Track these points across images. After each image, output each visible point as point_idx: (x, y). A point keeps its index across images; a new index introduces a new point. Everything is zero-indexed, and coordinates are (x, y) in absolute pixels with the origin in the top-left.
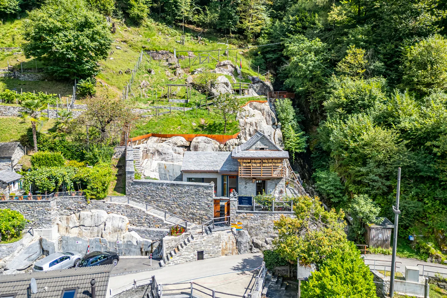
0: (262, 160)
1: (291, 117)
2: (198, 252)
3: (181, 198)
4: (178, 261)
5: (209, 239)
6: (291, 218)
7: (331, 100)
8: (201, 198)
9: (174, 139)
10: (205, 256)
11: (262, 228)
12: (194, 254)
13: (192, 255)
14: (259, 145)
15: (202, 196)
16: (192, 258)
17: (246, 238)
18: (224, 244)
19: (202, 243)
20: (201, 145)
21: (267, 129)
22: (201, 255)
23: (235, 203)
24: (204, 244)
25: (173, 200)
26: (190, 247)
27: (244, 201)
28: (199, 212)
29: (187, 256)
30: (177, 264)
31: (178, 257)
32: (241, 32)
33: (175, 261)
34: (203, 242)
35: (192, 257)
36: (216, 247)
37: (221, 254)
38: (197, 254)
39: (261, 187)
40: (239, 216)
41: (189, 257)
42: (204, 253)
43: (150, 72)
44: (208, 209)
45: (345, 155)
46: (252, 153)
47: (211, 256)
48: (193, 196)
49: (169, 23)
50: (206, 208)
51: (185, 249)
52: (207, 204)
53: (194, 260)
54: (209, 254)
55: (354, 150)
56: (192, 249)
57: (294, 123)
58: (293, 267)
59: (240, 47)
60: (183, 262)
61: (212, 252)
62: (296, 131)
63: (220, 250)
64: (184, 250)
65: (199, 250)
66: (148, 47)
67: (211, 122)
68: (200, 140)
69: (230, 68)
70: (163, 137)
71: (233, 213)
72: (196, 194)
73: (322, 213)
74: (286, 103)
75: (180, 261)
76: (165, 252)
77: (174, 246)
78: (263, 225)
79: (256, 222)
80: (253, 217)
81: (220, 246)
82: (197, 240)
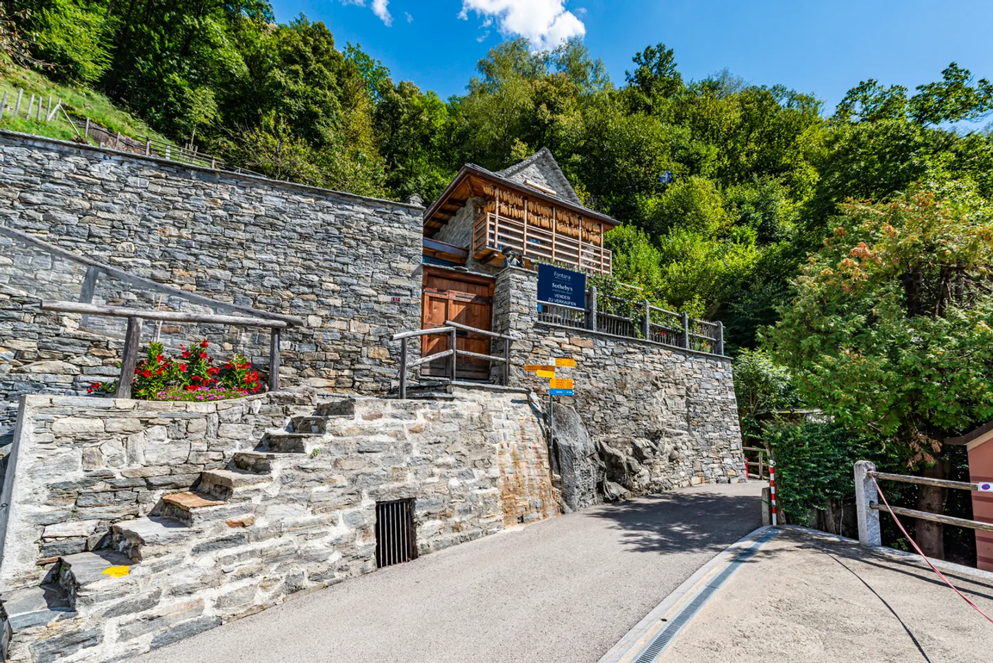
0: (555, 211)
2: (381, 507)
3: (228, 246)
4: (207, 596)
5: (439, 427)
8: (357, 258)
10: (427, 531)
11: (620, 398)
12: (350, 521)
13: (342, 530)
15: (363, 250)
16: (335, 557)
18: (508, 459)
19: (407, 448)
23: (528, 287)
24: (416, 453)
25: (166, 254)
26: (324, 463)
27: (560, 287)
28: (337, 325)
29: (296, 543)
30: (189, 632)
31: (207, 560)
33: (165, 606)
34: (410, 438)
35: (335, 544)
36: (479, 473)
37: (500, 516)
38: (371, 519)
40: (544, 342)
41: (318, 545)
42: (419, 513)
44: (394, 310)
47: (456, 528)
48: (307, 246)
50: (384, 309)
51: (284, 480)
52: (386, 288)
53: (356, 566)
54: (444, 516)
56: (341, 480)
60: (261, 597)
61: (459, 506)
63: (493, 490)
64: (274, 490)
65: (390, 490)
71: (522, 326)
72: (328, 237)
75: (227, 588)
77: (156, 474)
78: (624, 386)
79: (601, 374)
80: (591, 353)
81: (495, 471)
82: (378, 423)
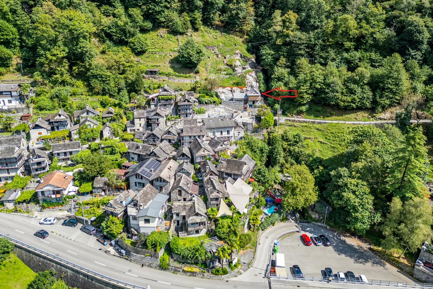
0: (254, 96)
1: (262, 79)
5: (243, 114)
6: (260, 109)
7: (274, 75)
9: (227, 88)
14: (254, 92)
17: (251, 114)
18: (246, 115)
20: (236, 90)
21: (254, 84)
22: (241, 117)
23: (248, 106)
27: (250, 106)
28: (240, 108)
32: (241, 31)
37: (245, 117)
39: (254, 102)
40: (249, 109)
43: (209, 58)
44: (242, 107)
45: (275, 93)
46: (252, 94)
49: (208, 26)
55: (278, 92)
57: (263, 81)
58: (260, 118)
59: (241, 37)
61: (243, 116)
62: (263, 84)
64: (238, 116)
66: (205, 44)
67: (237, 81)
68: (235, 88)
69: (239, 55)
70: (224, 87)
73: (266, 107)
74: (261, 74)
76: (234, 116)
78: (254, 111)
80: (252, 109)
82: (240, 114)
